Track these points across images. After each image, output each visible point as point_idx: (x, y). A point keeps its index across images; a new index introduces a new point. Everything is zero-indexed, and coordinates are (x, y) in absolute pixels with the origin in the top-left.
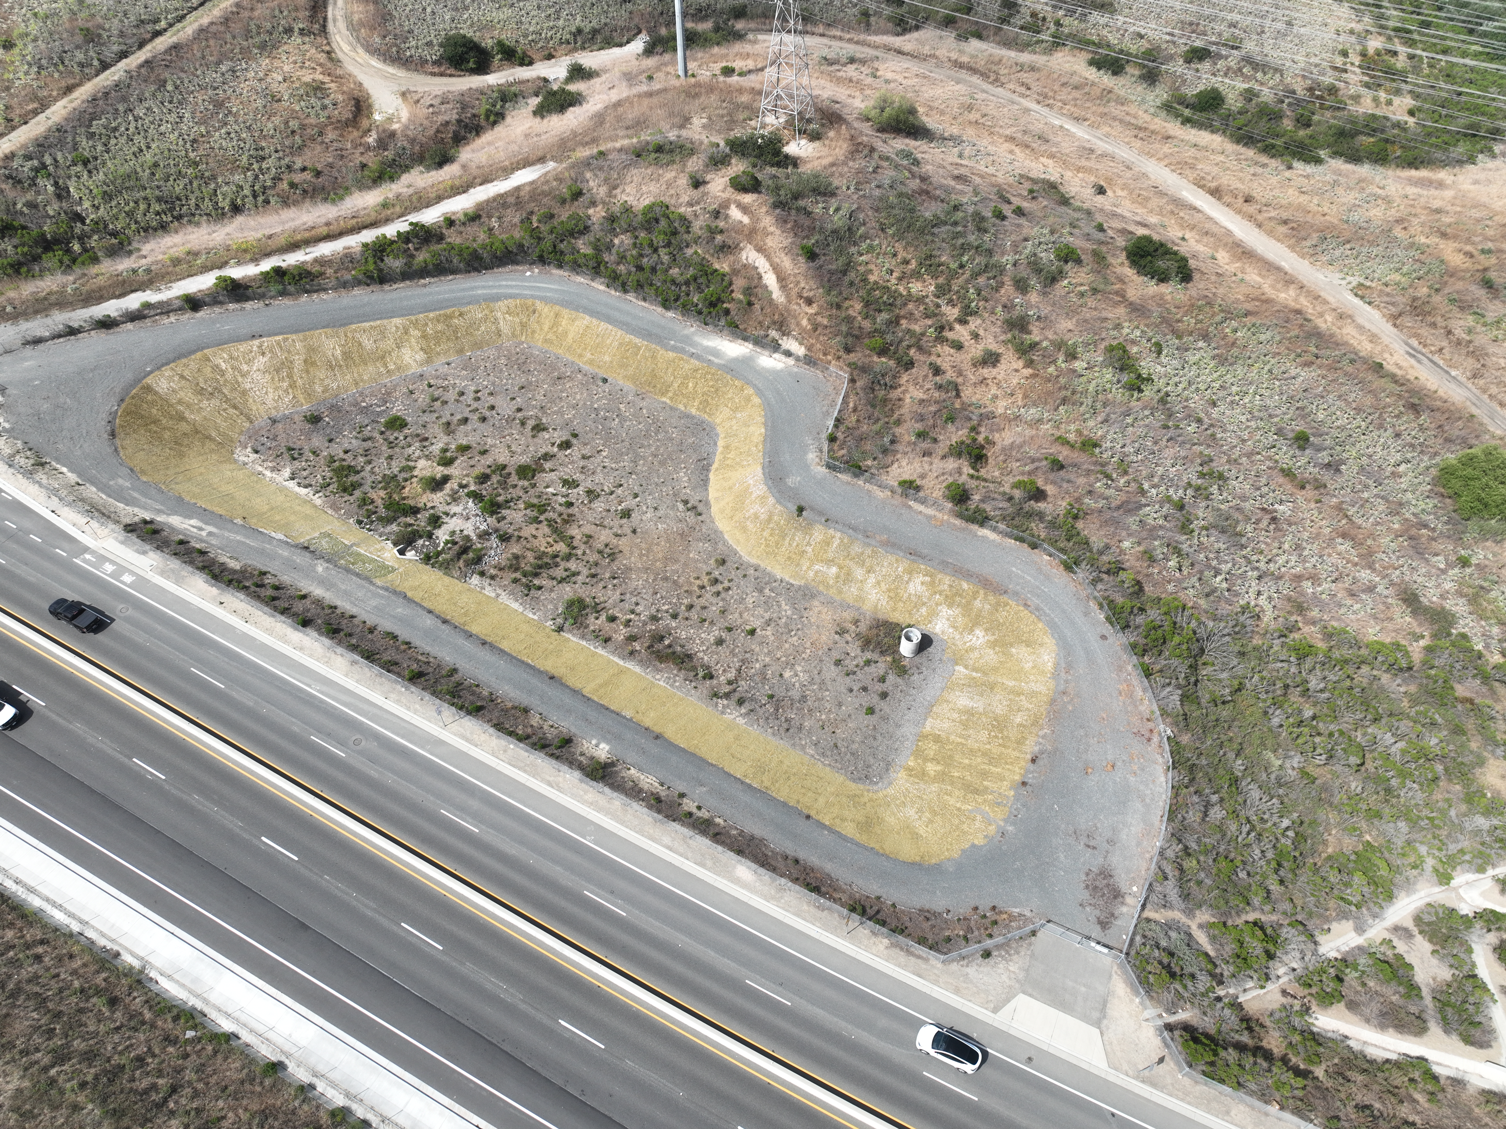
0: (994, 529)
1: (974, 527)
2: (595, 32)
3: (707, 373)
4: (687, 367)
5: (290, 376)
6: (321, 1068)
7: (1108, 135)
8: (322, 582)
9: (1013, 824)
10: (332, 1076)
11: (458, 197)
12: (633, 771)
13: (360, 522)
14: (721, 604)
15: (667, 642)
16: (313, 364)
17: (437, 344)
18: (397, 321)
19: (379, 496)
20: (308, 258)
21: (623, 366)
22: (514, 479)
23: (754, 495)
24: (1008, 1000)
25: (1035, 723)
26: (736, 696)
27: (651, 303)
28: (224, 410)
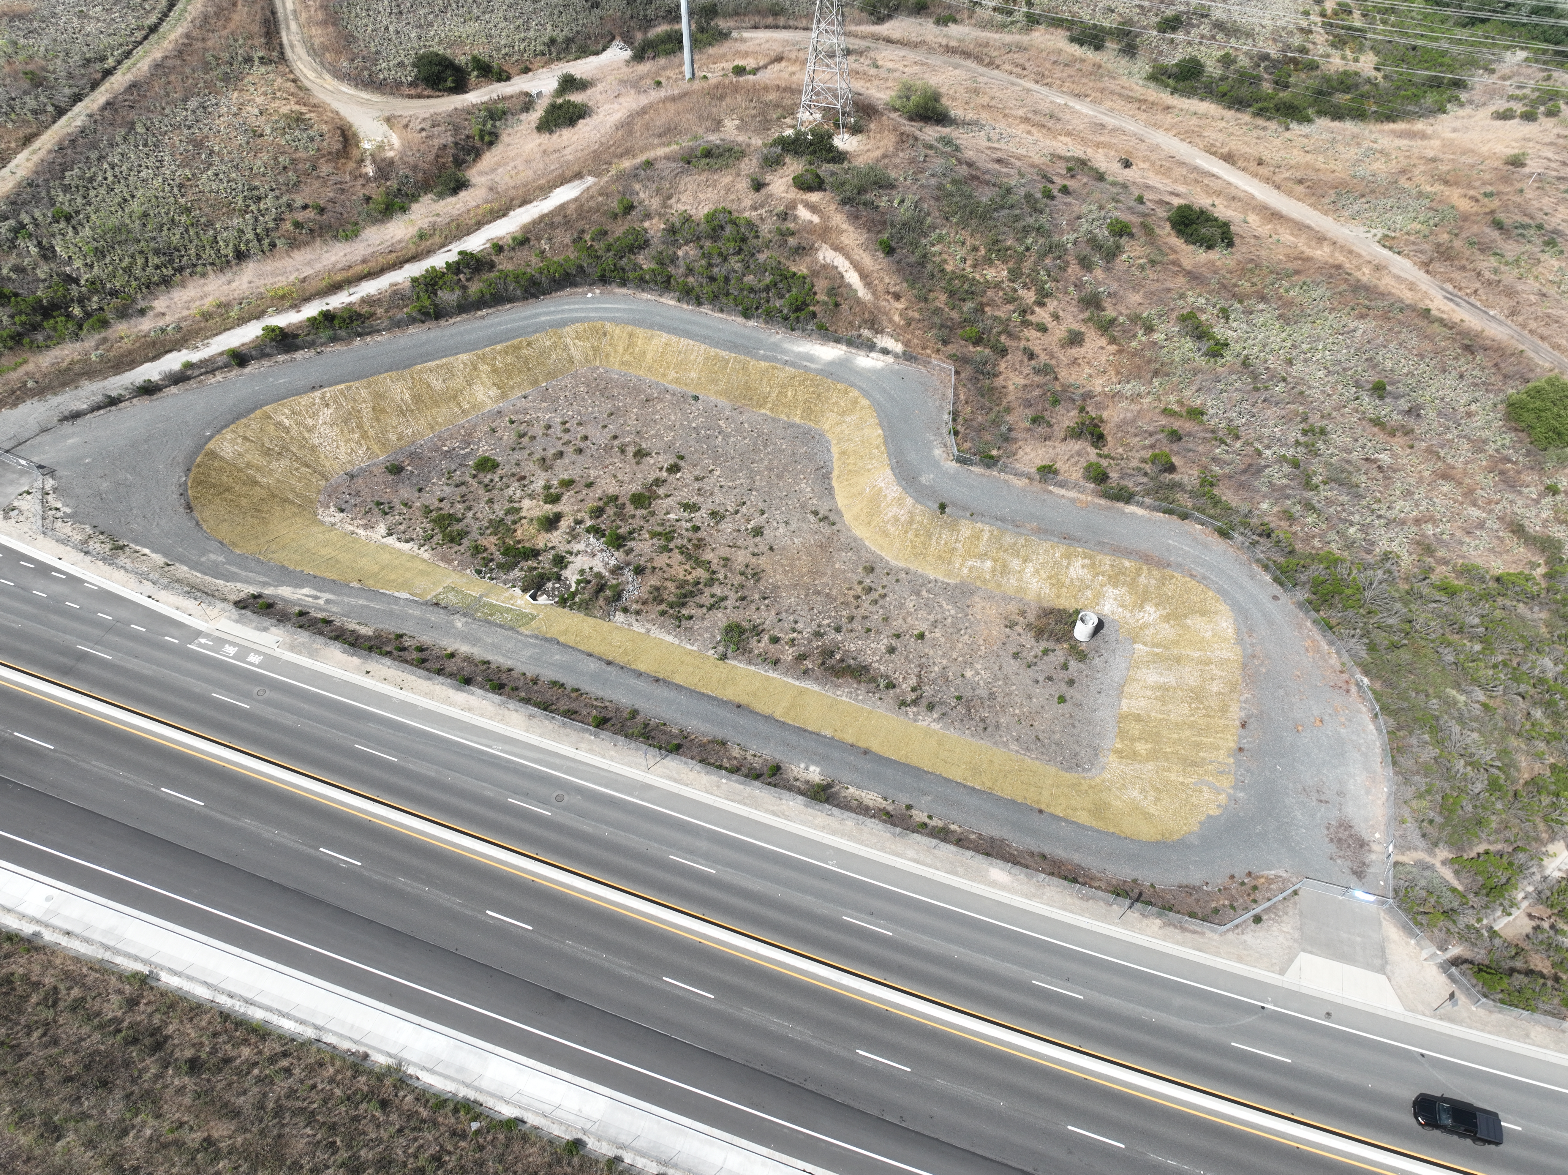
0: (1141, 505)
1: (1120, 505)
2: (569, 41)
3: (805, 379)
4: (782, 375)
5: (360, 426)
6: (623, 1139)
7: (1111, 110)
8: (465, 638)
9: (1243, 789)
10: (637, 1144)
11: (499, 222)
12: (852, 789)
13: (479, 572)
14: (881, 611)
15: (838, 657)
16: (383, 411)
17: (510, 377)
18: (464, 357)
19: (490, 542)
20: (354, 299)
21: (712, 381)
22: (630, 509)
23: (889, 498)
24: (1291, 961)
25: (1233, 689)
26: (924, 702)
27: (729, 313)
28: (297, 469)
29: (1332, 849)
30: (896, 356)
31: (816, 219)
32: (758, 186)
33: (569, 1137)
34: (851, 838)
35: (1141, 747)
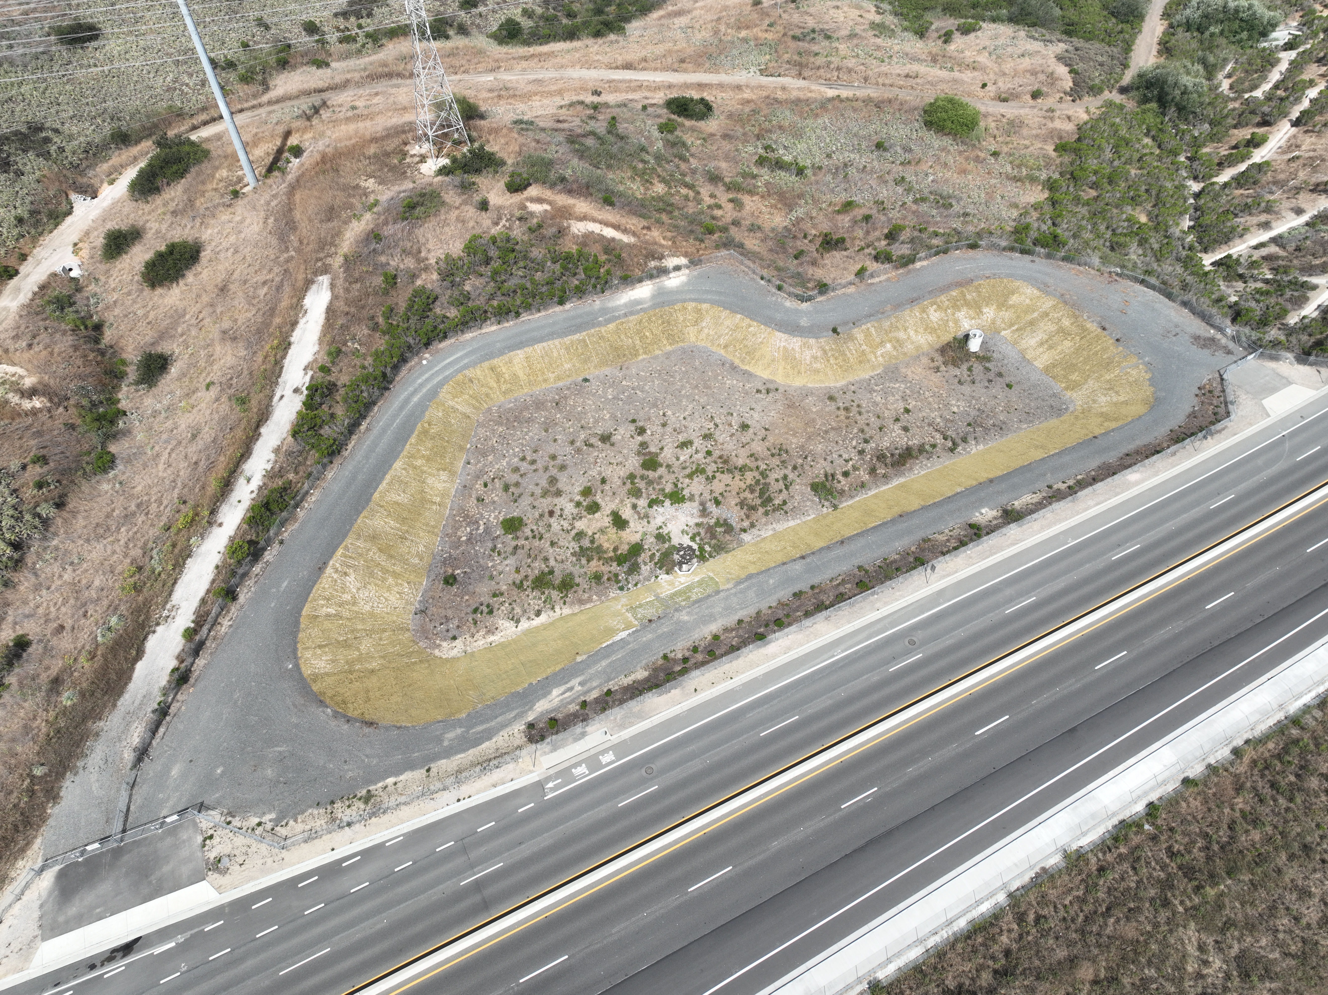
0: (920, 259)
1: (911, 266)
2: (33, 214)
3: (649, 318)
4: (631, 325)
5: (385, 571)
9: (1145, 356)
11: (291, 352)
12: (1016, 503)
13: (621, 589)
14: (871, 415)
15: (888, 455)
16: (388, 547)
17: (443, 457)
18: (398, 464)
19: (596, 566)
20: (257, 482)
21: (587, 360)
22: (651, 474)
23: (797, 349)
24: (1264, 408)
25: (1076, 317)
26: (958, 441)
27: (545, 309)
28: (381, 639)
29: (1206, 352)
30: (688, 267)
31: (547, 207)
32: (484, 206)
33: (1178, 784)
34: (1060, 521)
35: (1074, 377)
